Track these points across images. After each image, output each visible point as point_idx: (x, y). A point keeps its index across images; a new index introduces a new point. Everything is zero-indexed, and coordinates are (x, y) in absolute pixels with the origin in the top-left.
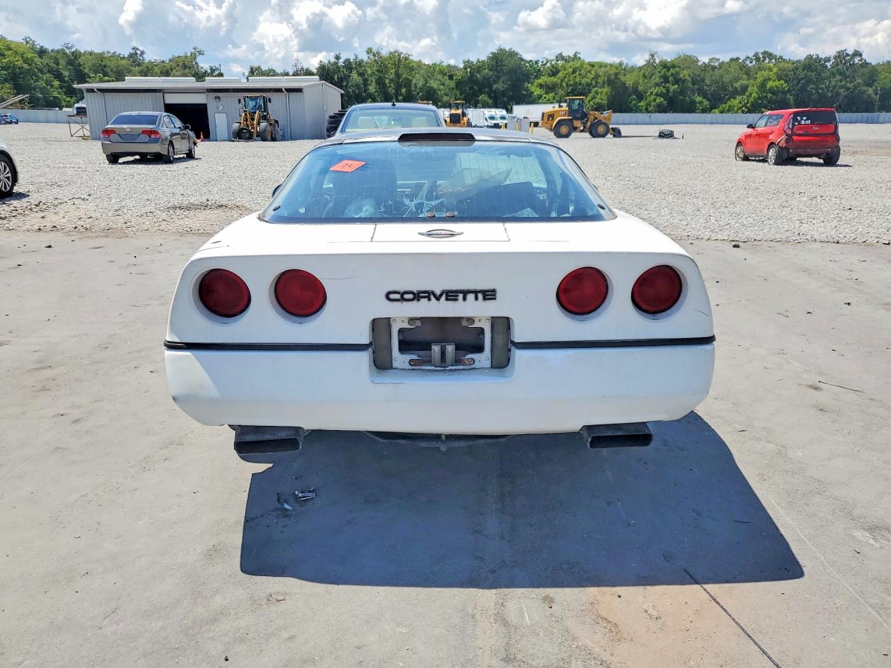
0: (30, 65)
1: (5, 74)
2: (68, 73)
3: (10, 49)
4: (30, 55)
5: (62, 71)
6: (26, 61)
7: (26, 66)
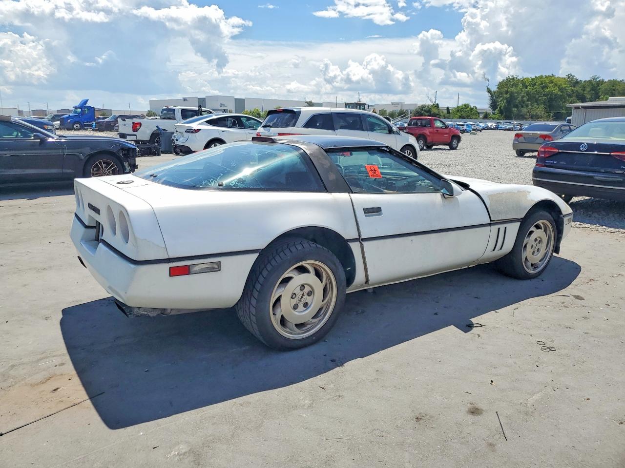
0: (562, 92)
1: (545, 99)
2: (589, 96)
3: (552, 82)
4: (564, 86)
5: (586, 95)
6: (561, 89)
7: (559, 93)
